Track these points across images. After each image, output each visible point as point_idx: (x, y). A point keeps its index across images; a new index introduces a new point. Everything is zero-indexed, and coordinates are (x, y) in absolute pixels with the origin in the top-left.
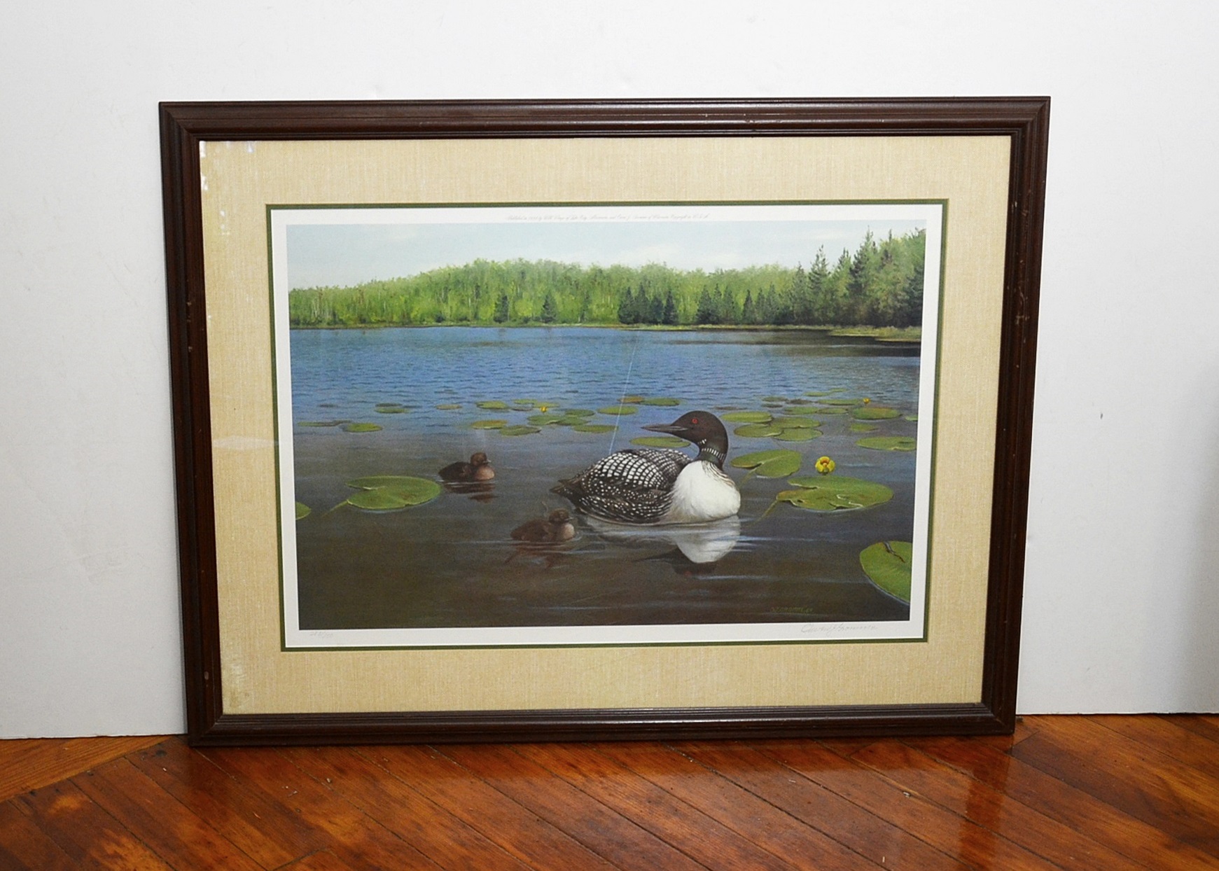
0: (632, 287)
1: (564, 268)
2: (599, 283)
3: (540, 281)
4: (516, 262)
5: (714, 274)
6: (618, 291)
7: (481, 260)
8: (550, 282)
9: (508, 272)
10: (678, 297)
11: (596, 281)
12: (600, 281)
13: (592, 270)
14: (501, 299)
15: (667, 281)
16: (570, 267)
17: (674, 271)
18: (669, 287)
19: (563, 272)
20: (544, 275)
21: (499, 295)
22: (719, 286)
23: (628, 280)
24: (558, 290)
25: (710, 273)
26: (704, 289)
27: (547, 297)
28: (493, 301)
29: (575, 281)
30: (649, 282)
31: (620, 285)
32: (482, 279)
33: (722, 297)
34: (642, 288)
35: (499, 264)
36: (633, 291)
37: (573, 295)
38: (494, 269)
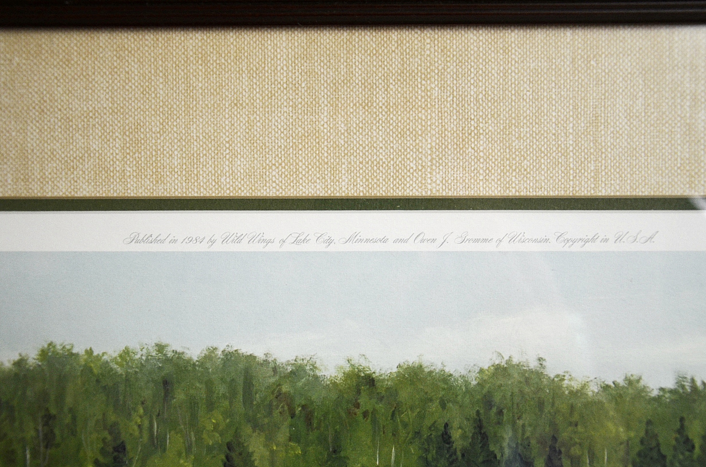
0: (455, 424)
1: (275, 370)
2: (365, 414)
3: (211, 406)
4: (148, 355)
5: (671, 391)
6: (418, 434)
7: (59, 347)
8: (239, 407)
9: (127, 380)
10: (576, 451)
11: (357, 406)
12: (369, 408)
13: (348, 376)
14: (110, 449)
15: (547, 409)
16: (290, 369)
17: (566, 383)
18: (553, 425)
19: (272, 380)
20: (221, 389)
21: (104, 440)
22: (686, 423)
23: (443, 405)
24: (256, 426)
25: (662, 389)
26: (647, 432)
27: (229, 446)
28: (90, 454)
29: (304, 407)
30: (500, 412)
31: (421, 417)
32: (61, 397)
33: (697, 451)
34: (480, 427)
35: (105, 357)
36: (456, 434)
37: (298, 441)
38: (91, 370)
